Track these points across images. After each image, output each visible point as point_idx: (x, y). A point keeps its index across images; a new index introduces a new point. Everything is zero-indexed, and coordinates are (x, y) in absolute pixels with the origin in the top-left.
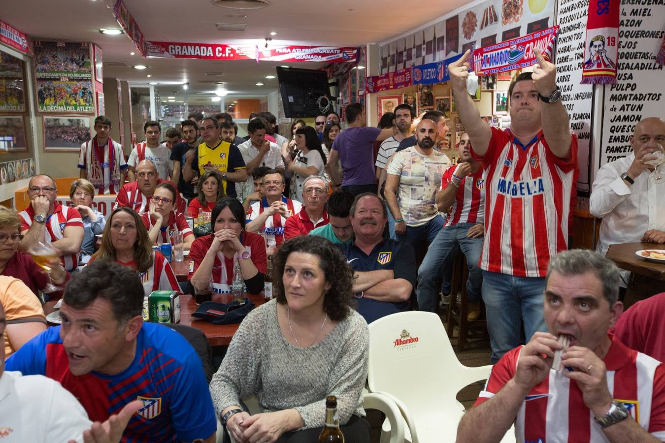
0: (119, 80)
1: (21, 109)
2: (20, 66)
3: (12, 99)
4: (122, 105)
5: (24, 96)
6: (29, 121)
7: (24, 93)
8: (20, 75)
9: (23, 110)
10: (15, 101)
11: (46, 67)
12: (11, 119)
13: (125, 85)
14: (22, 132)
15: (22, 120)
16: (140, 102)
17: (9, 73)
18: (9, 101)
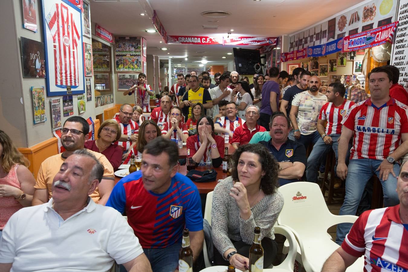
0: (154, 56)
1: (108, 70)
2: (108, 49)
3: (104, 66)
4: (155, 69)
5: (110, 64)
6: (112, 76)
7: (110, 62)
8: (108, 53)
9: (109, 70)
10: (106, 66)
11: (119, 49)
12: (104, 75)
13: (157, 58)
14: (108, 81)
15: (108, 76)
16: (164, 67)
17: (104, 53)
18: (103, 67)
